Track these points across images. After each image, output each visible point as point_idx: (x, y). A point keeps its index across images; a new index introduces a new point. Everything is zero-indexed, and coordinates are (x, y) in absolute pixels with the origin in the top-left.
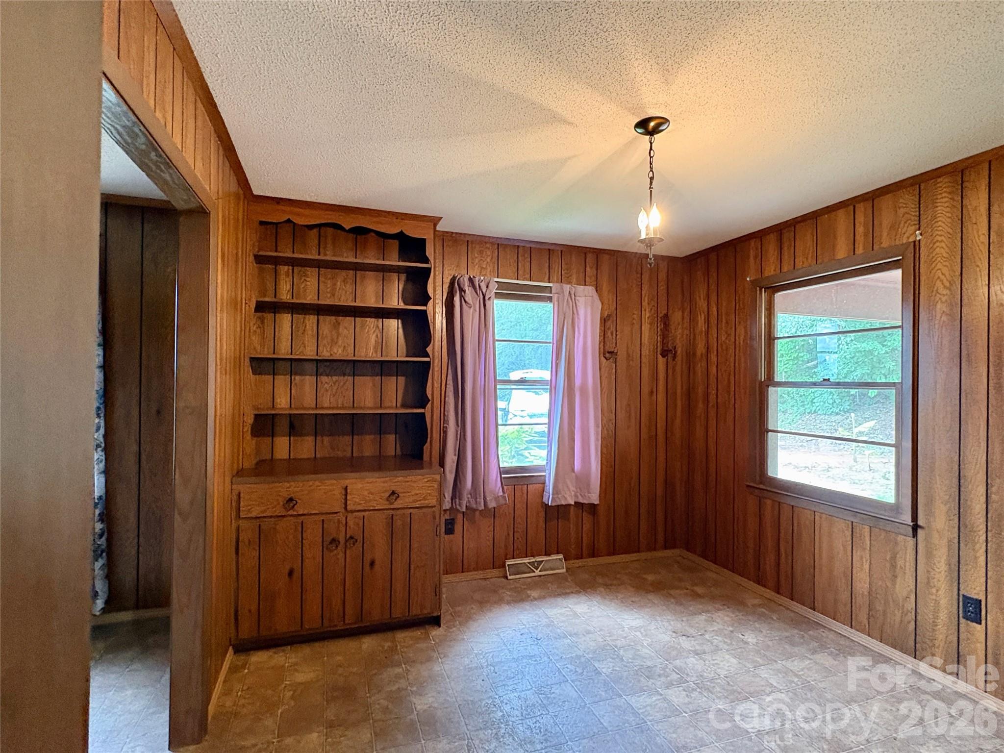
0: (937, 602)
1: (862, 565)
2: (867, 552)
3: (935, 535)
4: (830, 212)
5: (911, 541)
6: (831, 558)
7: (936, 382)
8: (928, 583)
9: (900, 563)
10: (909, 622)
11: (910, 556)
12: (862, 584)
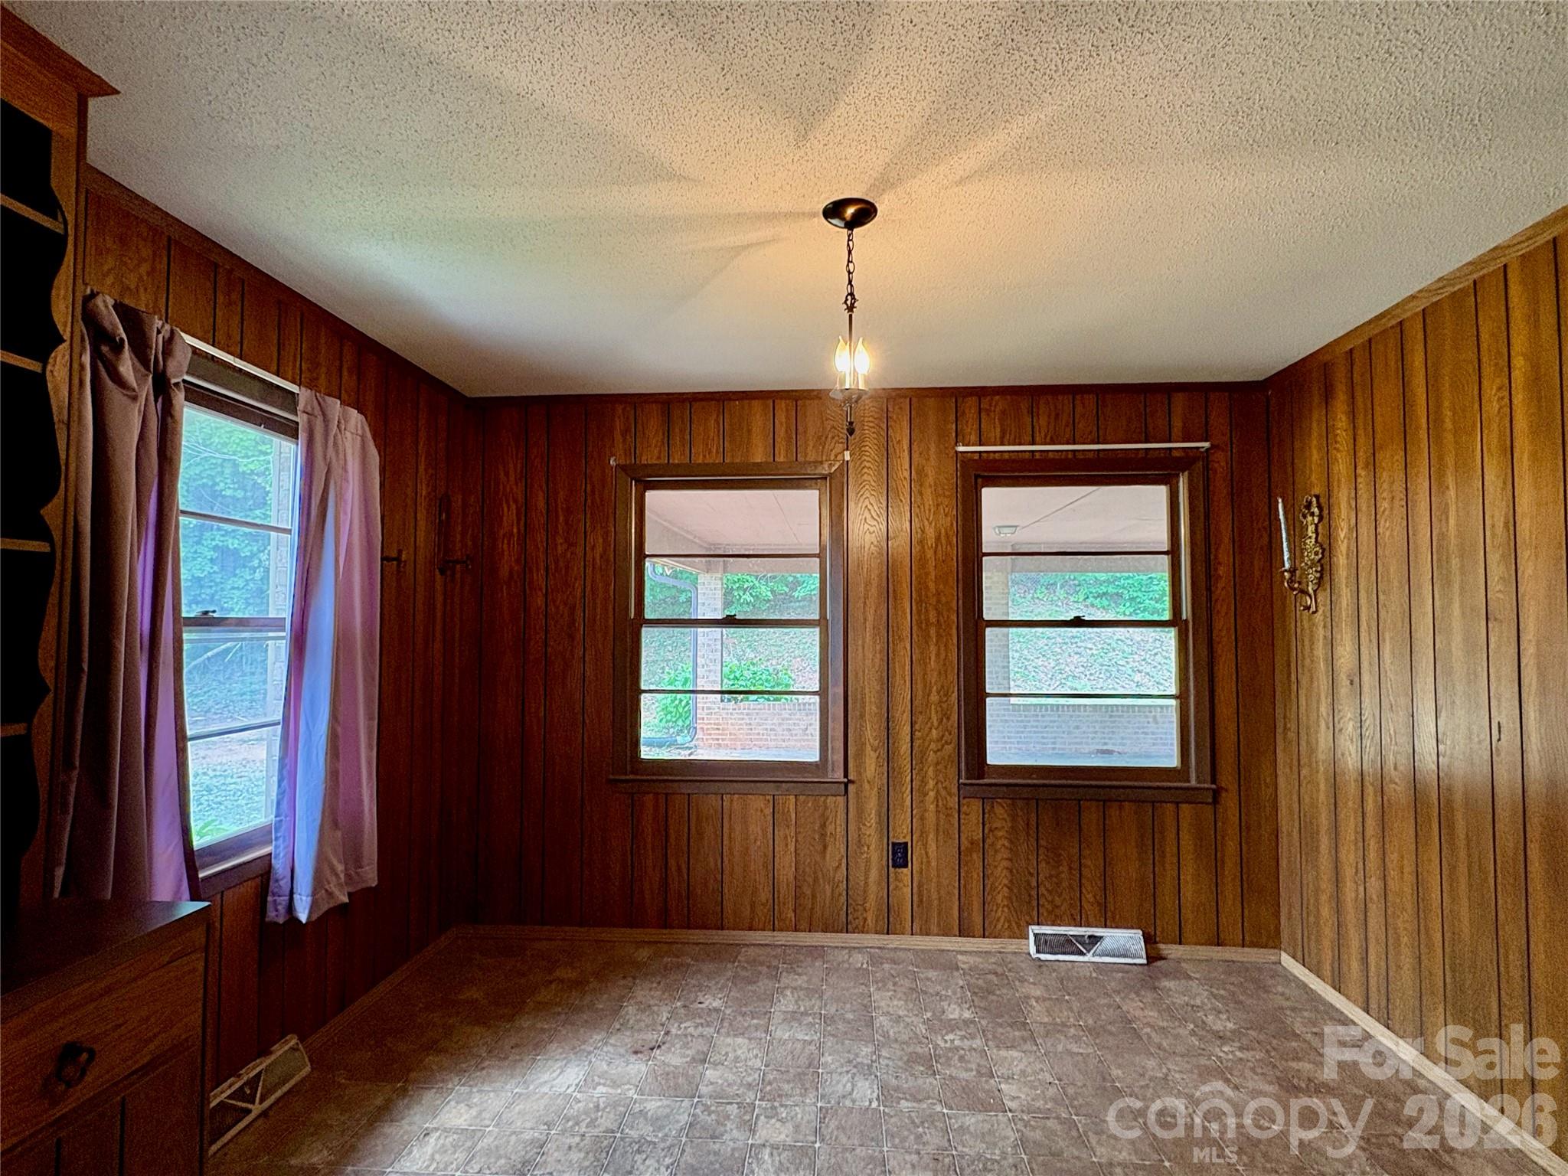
0: (868, 861)
1: (787, 845)
2: (793, 828)
3: (866, 786)
4: (742, 399)
5: (841, 800)
6: (746, 851)
7: (865, 619)
8: (859, 841)
9: (830, 828)
10: (840, 895)
11: (841, 816)
12: (786, 871)
